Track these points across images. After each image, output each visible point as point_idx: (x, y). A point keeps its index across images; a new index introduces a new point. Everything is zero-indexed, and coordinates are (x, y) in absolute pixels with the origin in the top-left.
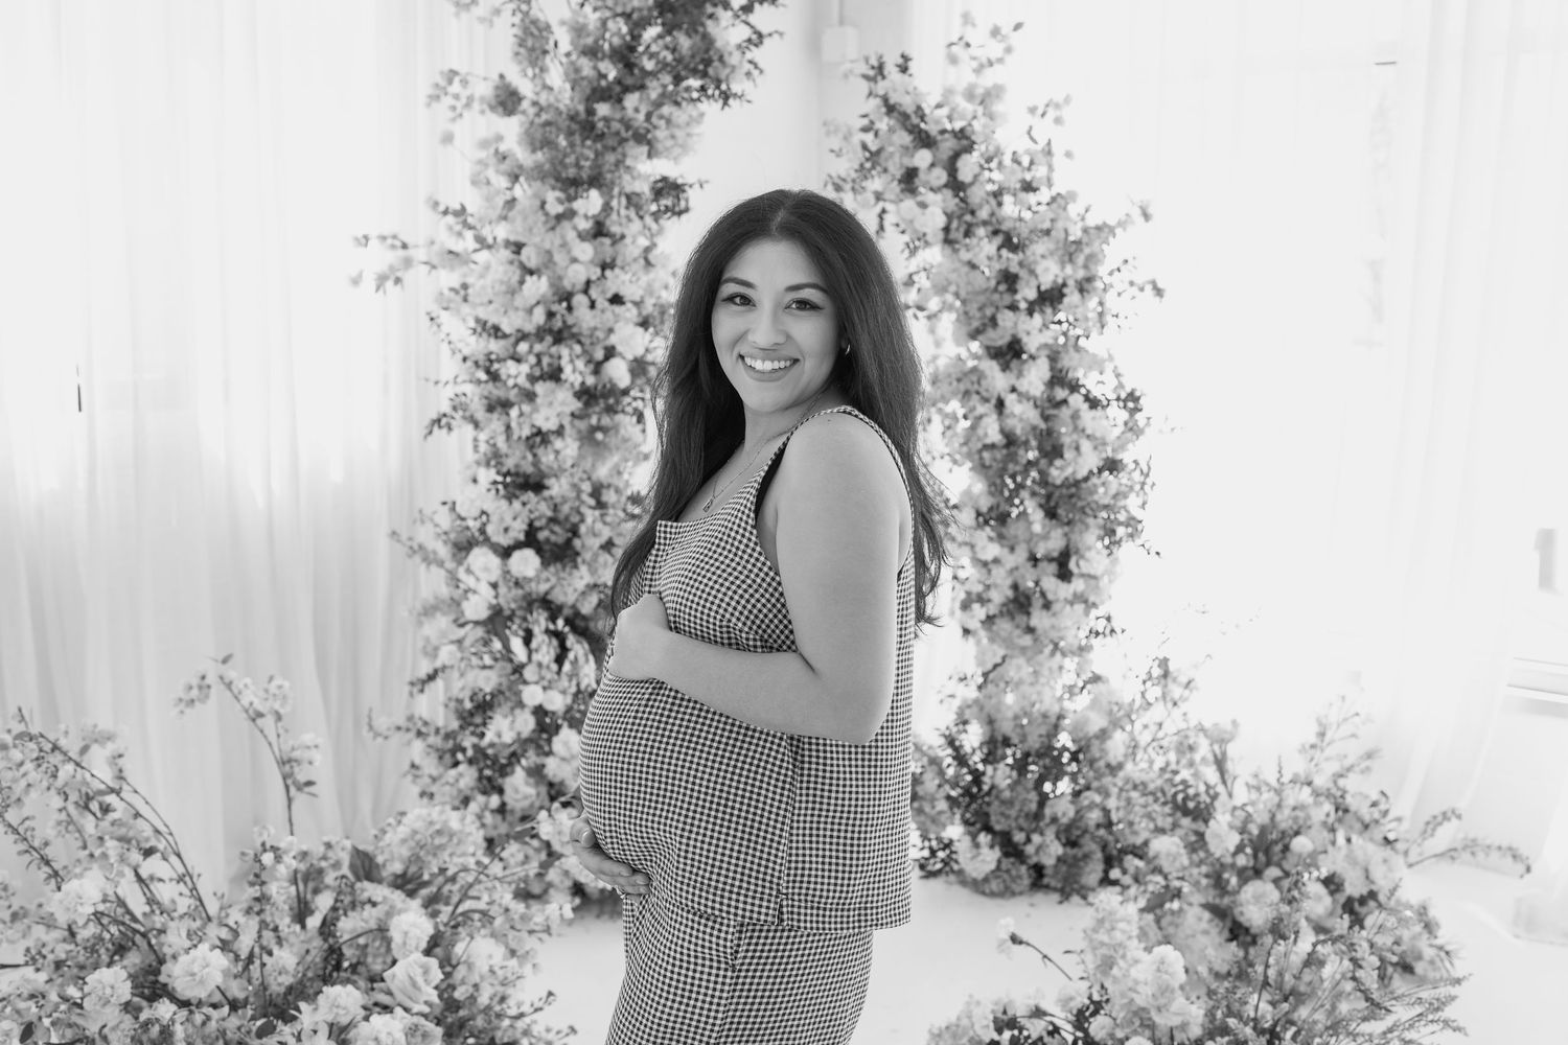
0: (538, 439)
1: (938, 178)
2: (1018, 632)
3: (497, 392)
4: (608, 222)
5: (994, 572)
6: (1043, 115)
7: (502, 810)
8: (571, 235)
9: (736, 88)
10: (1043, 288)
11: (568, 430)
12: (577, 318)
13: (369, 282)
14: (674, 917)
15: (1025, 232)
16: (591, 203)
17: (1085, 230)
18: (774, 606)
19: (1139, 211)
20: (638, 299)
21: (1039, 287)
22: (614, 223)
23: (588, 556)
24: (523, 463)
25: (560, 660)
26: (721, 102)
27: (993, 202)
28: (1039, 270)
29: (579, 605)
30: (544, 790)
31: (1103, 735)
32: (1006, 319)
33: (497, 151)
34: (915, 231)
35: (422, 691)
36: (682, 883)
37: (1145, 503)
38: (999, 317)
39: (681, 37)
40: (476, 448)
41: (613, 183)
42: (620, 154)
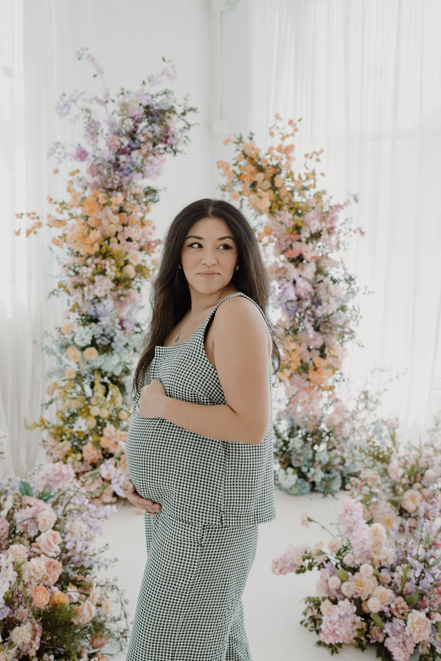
0: (96, 300)
1: (266, 185)
2: (303, 381)
3: (78, 280)
4: (125, 207)
5: (293, 355)
6: (311, 157)
7: (82, 460)
8: (110, 212)
9: (179, 148)
10: (313, 232)
11: (109, 296)
12: (112, 248)
13: (23, 234)
14: (174, 523)
15: (304, 208)
16: (118, 198)
17: (330, 207)
18: (215, 384)
19: (353, 198)
20: (138, 239)
21: (311, 232)
22: (127, 207)
23: (117, 350)
24: (90, 310)
25: (106, 395)
26: (173, 154)
27: (290, 195)
28: (311, 224)
29: (114, 371)
30: (100, 452)
31: (341, 425)
32: (297, 246)
33: (78, 177)
34: (257, 208)
35: (47, 408)
36: (177, 508)
37: (357, 324)
38: (294, 245)
39: (156, 127)
40: (69, 304)
41: (127, 189)
42: (130, 177)
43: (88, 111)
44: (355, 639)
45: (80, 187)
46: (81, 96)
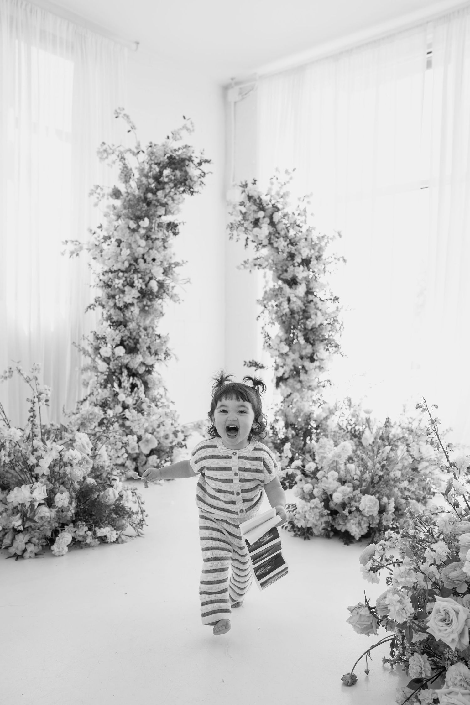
0: (125, 307)
1: (266, 221)
2: (295, 383)
3: (111, 291)
4: (151, 232)
5: (287, 360)
6: (303, 200)
8: (138, 237)
9: (196, 189)
10: (303, 258)
11: (136, 304)
12: (140, 266)
13: (67, 254)
15: (297, 239)
16: (145, 223)
17: (318, 238)
19: (338, 234)
20: (161, 260)
22: (153, 233)
23: (142, 350)
24: (120, 318)
26: (190, 194)
27: (286, 231)
28: (302, 251)
29: (138, 370)
31: (326, 418)
33: (112, 208)
34: (259, 241)
37: (341, 335)
38: (288, 269)
39: (178, 173)
40: (103, 315)
41: (153, 219)
42: (155, 210)
43: (123, 157)
44: (323, 529)
45: (115, 215)
46: (118, 149)
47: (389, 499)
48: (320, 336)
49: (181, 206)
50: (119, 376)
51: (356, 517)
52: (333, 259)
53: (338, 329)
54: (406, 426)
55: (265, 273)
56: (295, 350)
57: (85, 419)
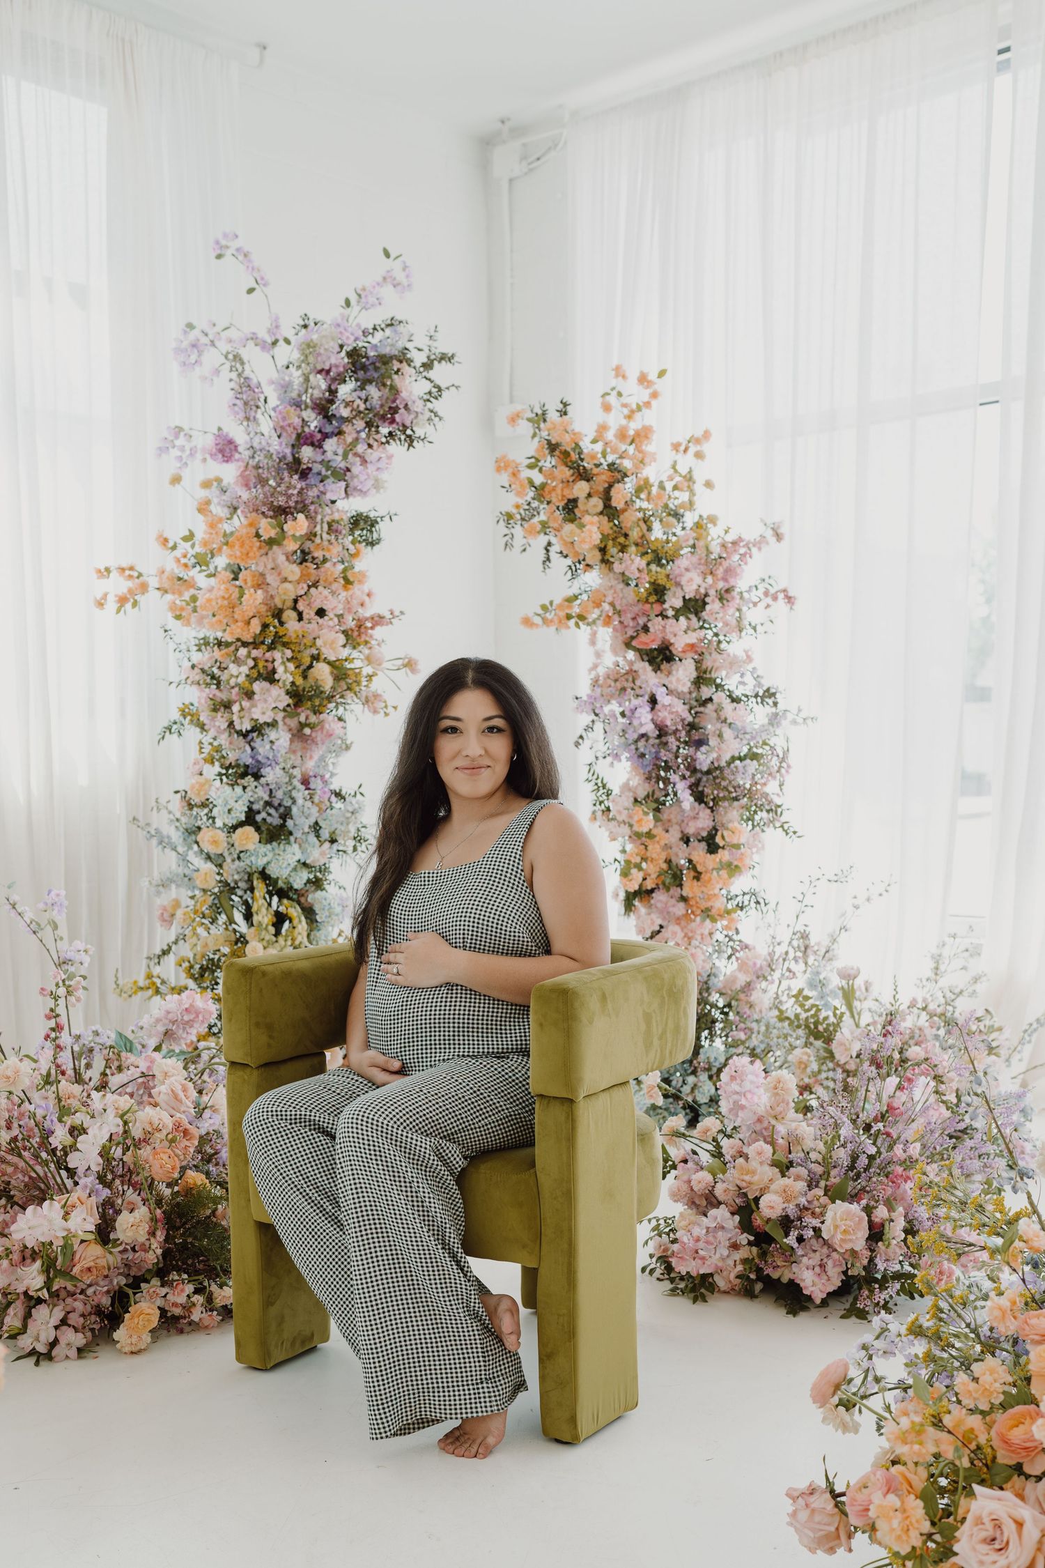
0: (255, 733)
1: (595, 506)
2: (673, 901)
3: (220, 693)
4: (312, 547)
5: (650, 848)
6: (685, 451)
8: (282, 558)
9: (419, 432)
10: (687, 597)
11: (281, 724)
12: (287, 629)
13: (112, 604)
15: (670, 548)
16: (299, 525)
17: (723, 546)
19: (771, 532)
20: (338, 615)
21: (684, 597)
22: (317, 547)
23: (298, 834)
24: (243, 756)
26: (406, 445)
27: (644, 527)
28: (684, 581)
29: (291, 880)
31: (748, 987)
32: (656, 624)
34: (577, 553)
37: (781, 785)
38: (649, 625)
39: (372, 390)
40: (201, 748)
41: (316, 513)
42: (322, 489)
43: (237, 358)
44: (737, 1277)
45: (223, 506)
46: (224, 334)
47: (891, 1209)
48: (731, 789)
49: (384, 476)
50: (248, 896)
51: (815, 1251)
52: (760, 592)
53: (776, 768)
54: (939, 1011)
55: (594, 634)
56: (669, 821)
57: (173, 1023)
